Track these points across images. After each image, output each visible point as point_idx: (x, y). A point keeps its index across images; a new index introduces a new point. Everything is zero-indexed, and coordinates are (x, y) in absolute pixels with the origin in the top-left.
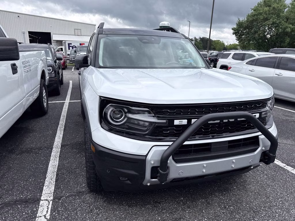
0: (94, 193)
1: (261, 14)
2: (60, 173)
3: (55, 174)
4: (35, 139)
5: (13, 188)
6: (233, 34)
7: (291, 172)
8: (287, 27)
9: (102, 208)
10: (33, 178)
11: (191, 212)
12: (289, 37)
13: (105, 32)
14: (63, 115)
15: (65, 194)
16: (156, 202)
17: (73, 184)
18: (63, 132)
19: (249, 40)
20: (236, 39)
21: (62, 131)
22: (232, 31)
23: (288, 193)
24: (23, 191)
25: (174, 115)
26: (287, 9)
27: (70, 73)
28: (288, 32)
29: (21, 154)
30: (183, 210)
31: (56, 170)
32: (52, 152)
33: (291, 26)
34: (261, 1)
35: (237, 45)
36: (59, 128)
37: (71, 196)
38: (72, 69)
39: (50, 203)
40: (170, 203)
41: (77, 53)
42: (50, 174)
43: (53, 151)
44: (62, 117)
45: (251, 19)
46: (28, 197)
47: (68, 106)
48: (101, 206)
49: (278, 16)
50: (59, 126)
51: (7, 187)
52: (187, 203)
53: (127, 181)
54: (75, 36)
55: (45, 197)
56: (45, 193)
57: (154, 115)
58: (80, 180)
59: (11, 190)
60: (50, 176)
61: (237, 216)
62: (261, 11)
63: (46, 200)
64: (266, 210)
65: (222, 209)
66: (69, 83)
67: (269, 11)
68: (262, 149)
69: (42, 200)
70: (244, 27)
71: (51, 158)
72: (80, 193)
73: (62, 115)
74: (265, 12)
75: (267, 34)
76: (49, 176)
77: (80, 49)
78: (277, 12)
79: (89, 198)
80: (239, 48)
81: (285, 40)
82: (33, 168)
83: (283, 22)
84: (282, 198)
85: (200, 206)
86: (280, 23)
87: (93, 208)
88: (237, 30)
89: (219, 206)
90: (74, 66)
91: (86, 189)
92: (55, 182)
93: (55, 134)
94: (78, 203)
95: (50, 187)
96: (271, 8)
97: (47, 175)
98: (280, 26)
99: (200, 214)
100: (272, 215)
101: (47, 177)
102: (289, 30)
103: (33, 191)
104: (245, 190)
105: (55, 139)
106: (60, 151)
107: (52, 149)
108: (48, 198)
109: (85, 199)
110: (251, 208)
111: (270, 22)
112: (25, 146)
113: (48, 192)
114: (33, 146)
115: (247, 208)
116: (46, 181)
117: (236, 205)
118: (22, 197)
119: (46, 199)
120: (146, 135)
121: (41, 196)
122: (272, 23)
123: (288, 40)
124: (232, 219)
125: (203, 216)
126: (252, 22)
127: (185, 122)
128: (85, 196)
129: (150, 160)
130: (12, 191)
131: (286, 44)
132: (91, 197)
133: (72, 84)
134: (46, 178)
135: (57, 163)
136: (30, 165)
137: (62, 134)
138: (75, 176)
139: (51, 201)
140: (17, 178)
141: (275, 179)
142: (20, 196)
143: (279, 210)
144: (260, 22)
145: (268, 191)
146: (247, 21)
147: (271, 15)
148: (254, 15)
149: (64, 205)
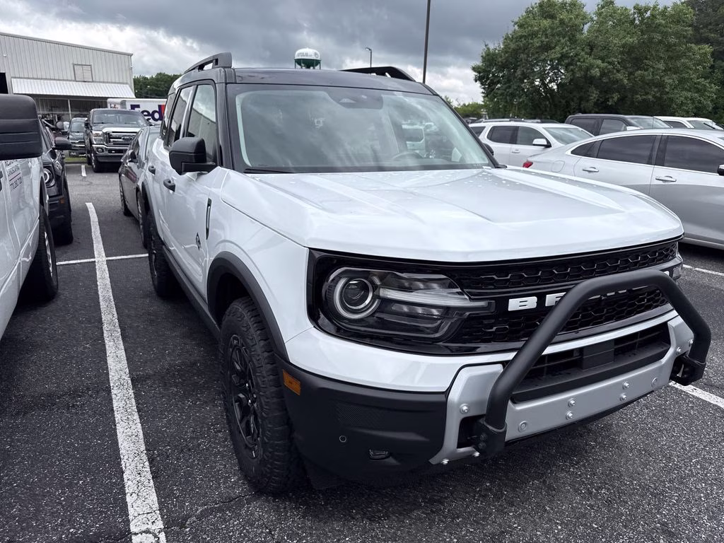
0: (267, 498)
1: (533, 35)
2: (159, 455)
3: (145, 458)
4: (50, 367)
5: (38, 511)
6: (476, 81)
7: (693, 396)
8: (591, 66)
9: (303, 532)
10: (86, 477)
11: (520, 515)
12: (597, 88)
13: (241, 77)
14: (103, 296)
15: (191, 509)
16: (432, 501)
17: (202, 480)
18: (121, 342)
19: (511, 94)
20: (483, 93)
21: (118, 340)
22: (473, 74)
23: (705, 444)
24: (71, 516)
25: (507, 287)
26: (589, 24)
27: (78, 182)
28: (594, 77)
29: (25, 413)
30: (501, 511)
31: (143, 448)
32: (111, 400)
33: (599, 62)
34: (533, 4)
35: (480, 107)
36: (105, 332)
37: (212, 511)
38: (80, 171)
39: (159, 538)
40: (465, 500)
41: (93, 128)
42: (130, 460)
43: (114, 396)
44: (103, 305)
45: (513, 46)
46: (91, 531)
47: (107, 272)
48: (301, 528)
49: (573, 40)
50: (105, 326)
51: (20, 510)
52: (503, 494)
53: (386, 460)
54: (74, 83)
55: (139, 523)
56: (136, 515)
57: (459, 290)
58: (219, 467)
59: (35, 517)
60: (133, 464)
61: (623, 510)
62: (536, 28)
63: (147, 532)
64: (677, 488)
65: (584, 498)
66: (86, 210)
67: (552, 29)
68: (675, 352)
69: (136, 534)
70: (500, 64)
71: (118, 416)
72: (230, 503)
73: (101, 298)
74: (543, 31)
75: (550, 82)
76: (128, 465)
77: (99, 118)
78: (571, 31)
79: (259, 510)
80: (483, 112)
81: (589, 96)
82: (76, 449)
83: (583, 53)
84: (696, 455)
85: (534, 497)
86: (577, 55)
87: (283, 537)
88: (484, 71)
89: (576, 490)
90: (83, 163)
91: (242, 490)
92: (152, 481)
93: (104, 351)
94: (237, 529)
95: (145, 494)
96: (557, 22)
97: (122, 462)
98: (578, 63)
99: (542, 515)
100: (693, 497)
101: (124, 468)
102: (596, 72)
103: (101, 512)
104: (617, 448)
105: (106, 363)
106: (133, 396)
107: (108, 390)
108: (149, 526)
109: (251, 514)
110: (645, 488)
111: (556, 53)
112: (27, 390)
113: (144, 509)
114: (50, 387)
115: (637, 489)
116: (126, 481)
117: (611, 485)
118: (76, 533)
119: (144, 528)
120: (438, 340)
121: (127, 522)
122: (559, 55)
123: (594, 95)
124: (614, 518)
125: (550, 520)
126: (516, 52)
127: (531, 302)
128: (248, 508)
129: (460, 403)
130: (38, 520)
131: (591, 104)
132: (265, 507)
133: (94, 211)
134: (123, 472)
135: (138, 428)
136: (64, 440)
137: (123, 347)
138: (200, 457)
139: (159, 532)
140: (40, 480)
141: (667, 415)
142: (68, 530)
143: (702, 485)
144: (533, 54)
145: (664, 443)
146: (505, 50)
147: (557, 38)
148: (521, 37)
149: (202, 538)
